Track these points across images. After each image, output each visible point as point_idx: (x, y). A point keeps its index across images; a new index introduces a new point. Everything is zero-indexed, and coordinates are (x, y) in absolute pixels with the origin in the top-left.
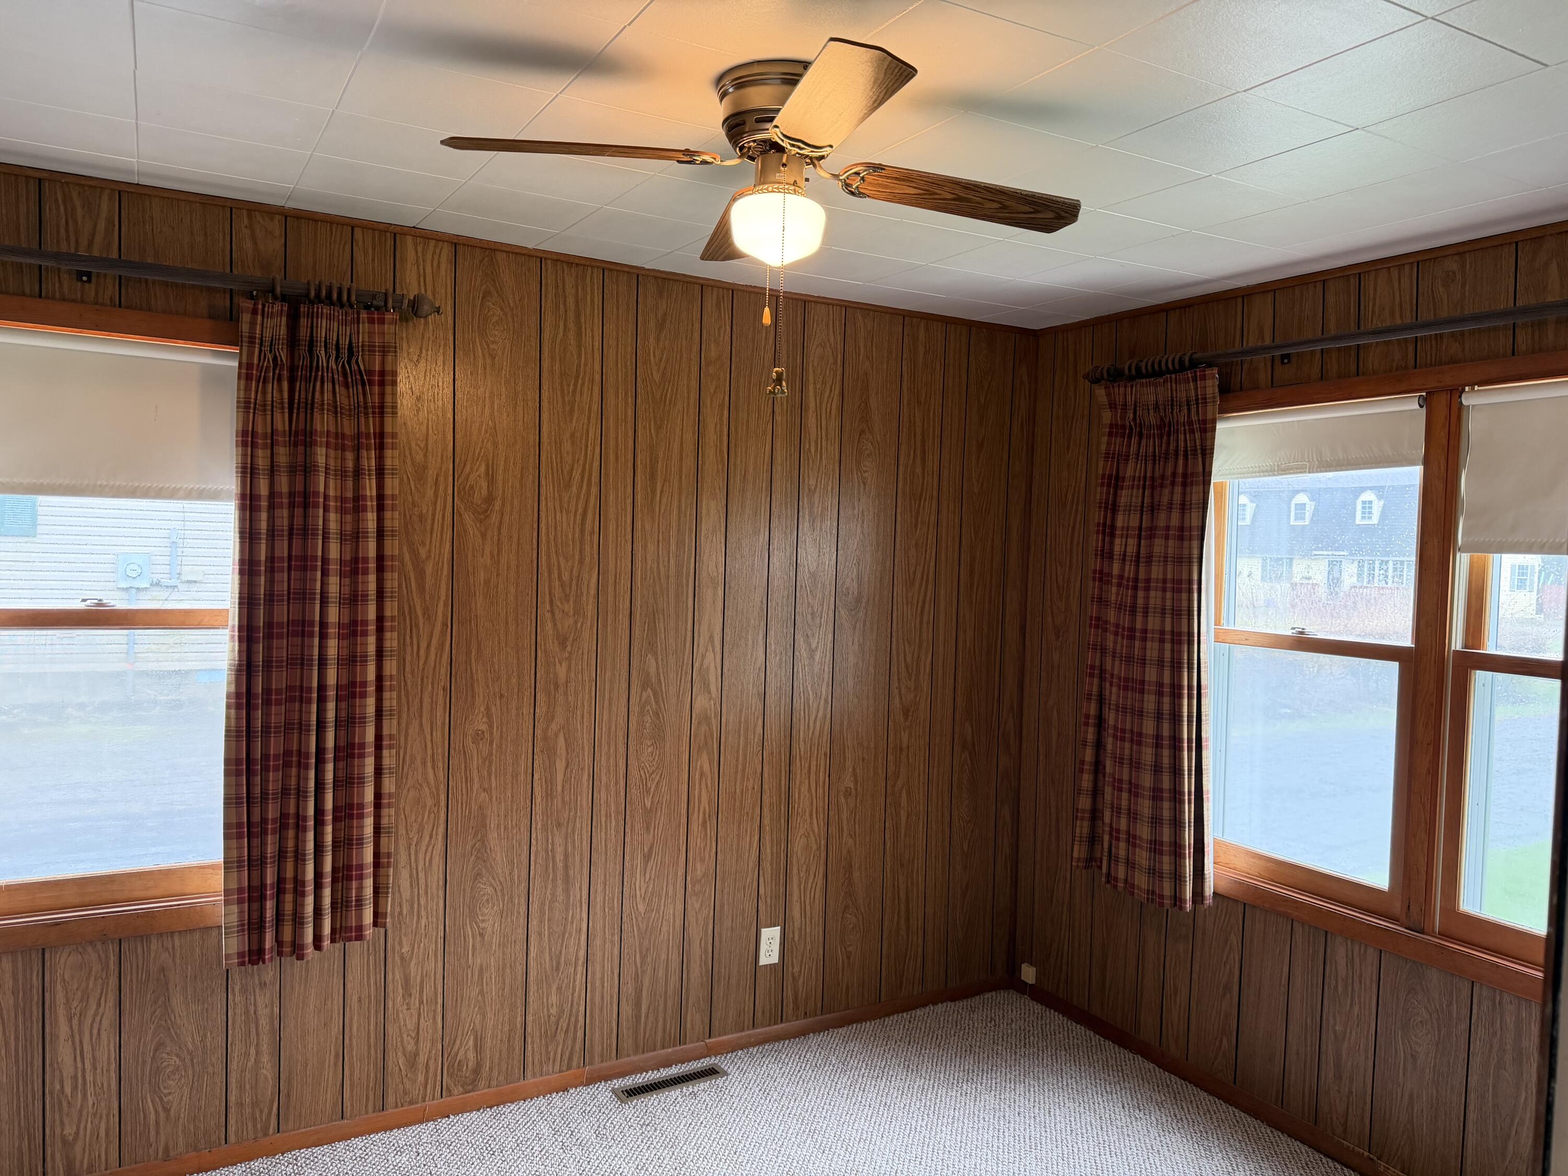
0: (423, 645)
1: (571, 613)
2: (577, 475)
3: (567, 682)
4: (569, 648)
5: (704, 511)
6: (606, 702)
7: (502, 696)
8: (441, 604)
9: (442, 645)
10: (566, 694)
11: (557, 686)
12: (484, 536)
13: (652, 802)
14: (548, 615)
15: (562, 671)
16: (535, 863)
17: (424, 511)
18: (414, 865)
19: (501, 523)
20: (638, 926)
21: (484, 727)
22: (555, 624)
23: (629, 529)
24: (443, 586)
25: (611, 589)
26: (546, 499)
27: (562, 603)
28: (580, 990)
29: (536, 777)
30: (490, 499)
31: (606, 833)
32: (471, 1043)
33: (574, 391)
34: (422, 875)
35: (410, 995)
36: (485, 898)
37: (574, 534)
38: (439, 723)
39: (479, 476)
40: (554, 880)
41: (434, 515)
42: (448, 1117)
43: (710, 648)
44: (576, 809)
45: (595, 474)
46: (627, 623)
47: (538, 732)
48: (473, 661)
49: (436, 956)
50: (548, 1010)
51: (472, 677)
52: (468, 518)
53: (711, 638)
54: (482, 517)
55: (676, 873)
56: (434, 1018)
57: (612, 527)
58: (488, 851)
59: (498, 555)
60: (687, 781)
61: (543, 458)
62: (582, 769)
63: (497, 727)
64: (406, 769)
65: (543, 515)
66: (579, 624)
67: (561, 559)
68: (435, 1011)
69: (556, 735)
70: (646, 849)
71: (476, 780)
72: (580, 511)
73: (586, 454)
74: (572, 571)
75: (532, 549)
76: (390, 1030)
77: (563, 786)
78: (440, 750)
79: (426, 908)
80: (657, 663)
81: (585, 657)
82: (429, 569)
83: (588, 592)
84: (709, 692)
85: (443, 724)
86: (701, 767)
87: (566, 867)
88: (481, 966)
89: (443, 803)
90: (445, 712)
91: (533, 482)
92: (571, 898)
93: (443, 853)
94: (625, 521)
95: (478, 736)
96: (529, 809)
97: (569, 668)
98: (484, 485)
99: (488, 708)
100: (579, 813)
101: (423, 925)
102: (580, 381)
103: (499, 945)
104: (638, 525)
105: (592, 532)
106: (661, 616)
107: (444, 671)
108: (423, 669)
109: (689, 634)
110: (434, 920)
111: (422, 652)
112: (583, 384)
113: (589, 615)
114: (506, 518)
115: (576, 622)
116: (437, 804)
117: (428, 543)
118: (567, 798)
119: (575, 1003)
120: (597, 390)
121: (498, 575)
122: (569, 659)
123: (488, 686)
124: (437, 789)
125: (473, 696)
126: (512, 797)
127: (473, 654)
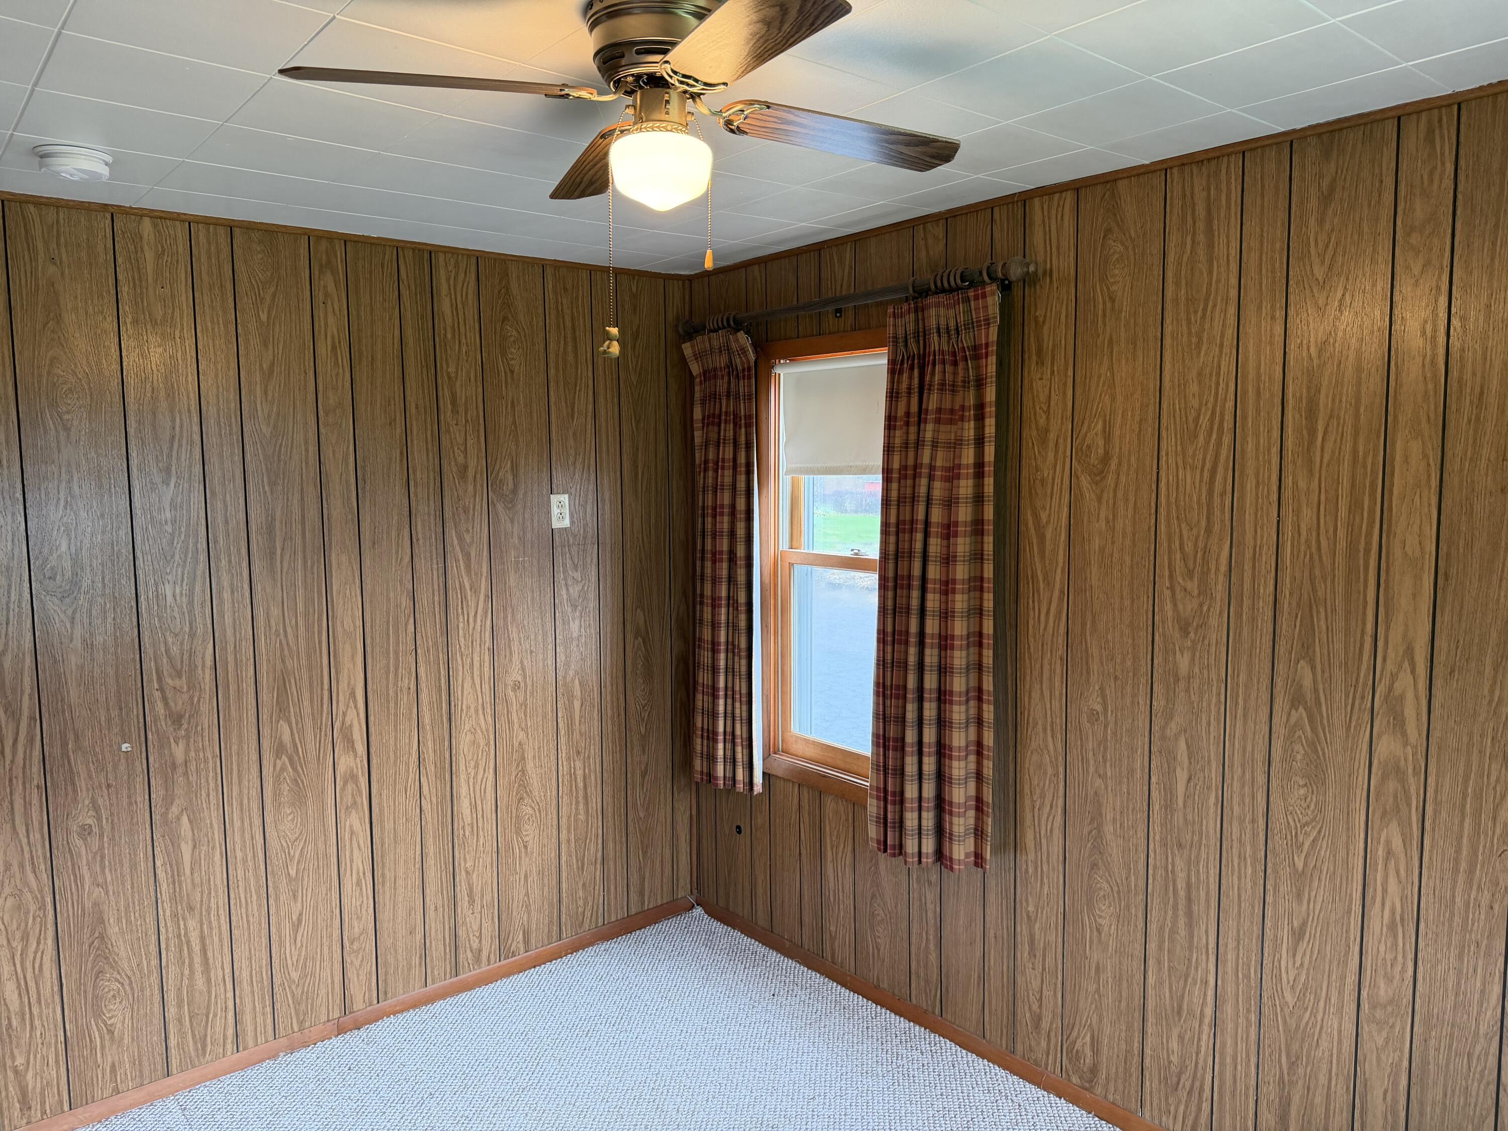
8: (1059, 571)
14: (1168, 593)
25: (1247, 567)
26: (1167, 454)
27: (1184, 579)
38: (1057, 693)
57: (1250, 485)
77: (1185, 801)
81: (1213, 649)
83: (1217, 569)
94: (1269, 478)
99: (1102, 689)
105: (1223, 494)
122: (1193, 649)
125: (1088, 673)
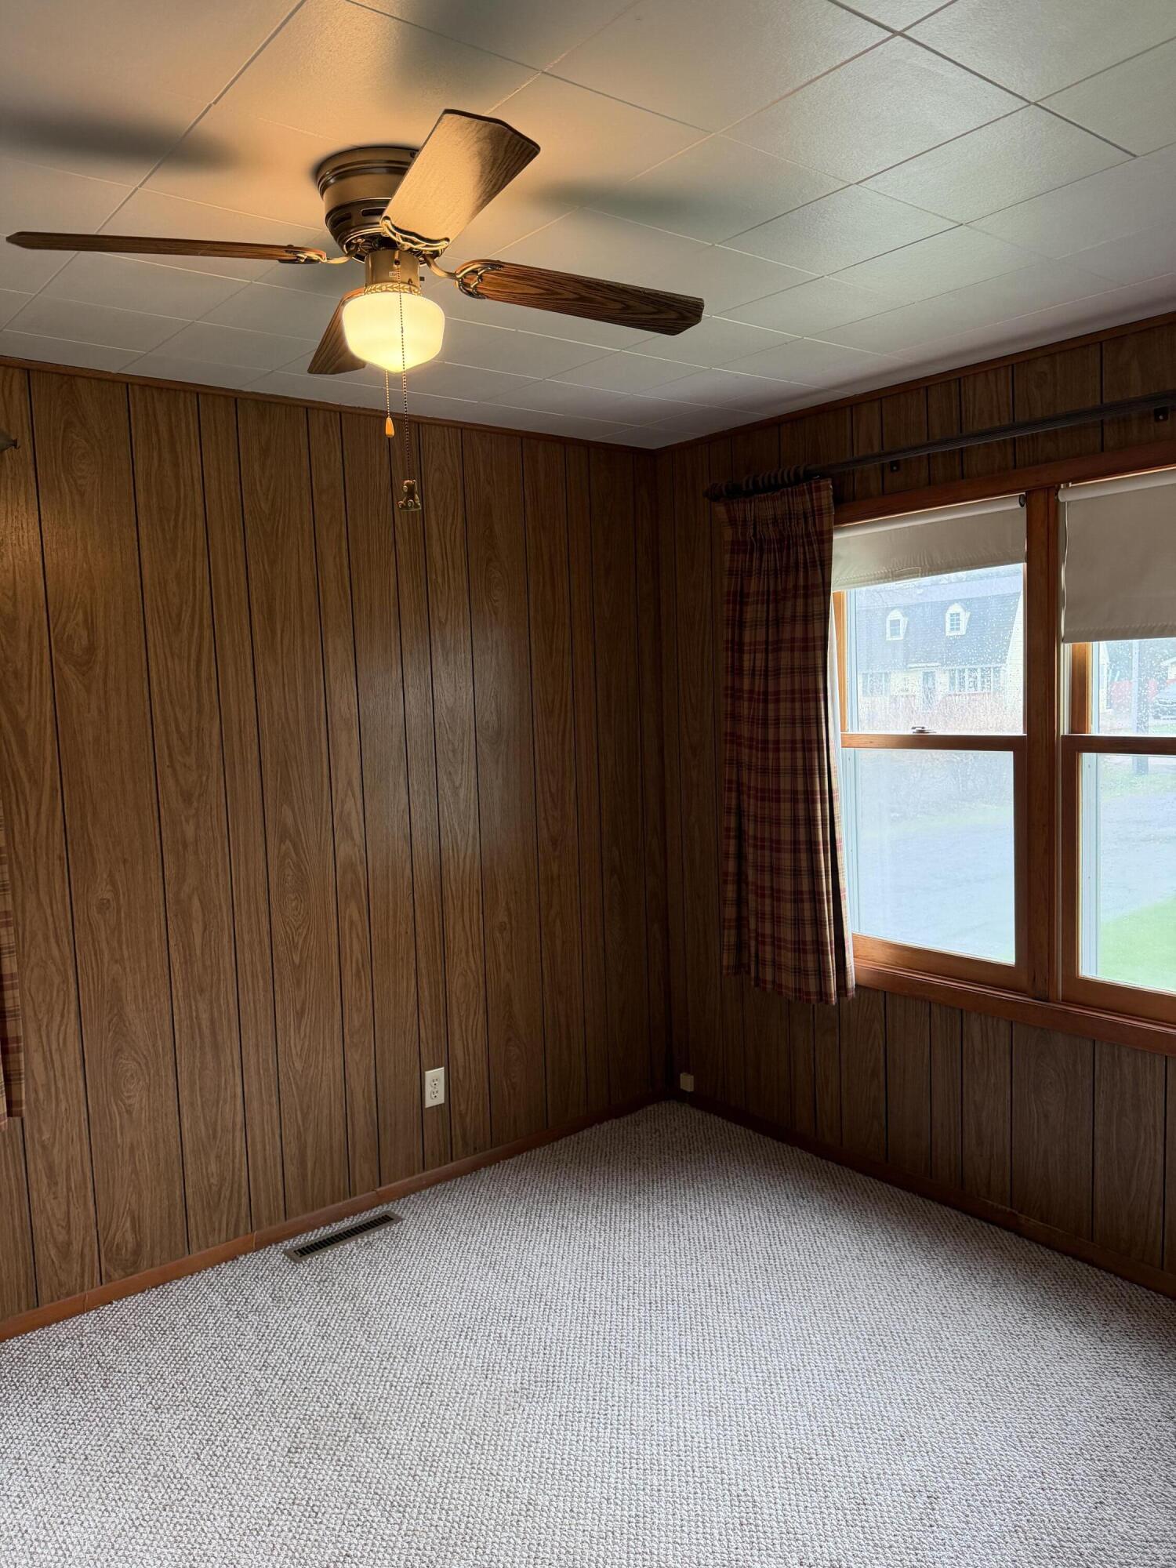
0: (32, 813)
1: (194, 767)
2: (186, 618)
3: (196, 841)
4: (195, 804)
5: (330, 650)
6: (242, 858)
7: (125, 861)
8: (48, 766)
9: (53, 811)
10: (196, 853)
11: (185, 846)
12: (88, 690)
13: (301, 959)
14: (169, 771)
15: (190, 830)
16: (180, 1031)
17: (19, 667)
18: (46, 1048)
19: (106, 675)
20: (296, 1083)
21: (108, 896)
22: (177, 781)
23: (250, 675)
24: (48, 747)
25: (236, 738)
26: (155, 645)
28: (241, 1155)
29: (172, 943)
30: (91, 649)
31: (254, 994)
32: (128, 1224)
33: (176, 526)
34: (56, 1057)
35: (56, 1184)
36: (129, 1074)
37: (189, 683)
38: (58, 895)
39: (77, 624)
40: (202, 1047)
41: (30, 670)
42: (111, 1303)
43: (350, 793)
44: (219, 973)
45: (207, 614)
46: (258, 774)
47: (170, 896)
48: (90, 826)
49: (81, 1139)
50: (209, 1181)
51: (90, 845)
52: (69, 672)
53: (350, 783)
54: (85, 668)
55: (333, 1026)
56: (85, 1204)
57: (231, 671)
58: (127, 1024)
59: (106, 709)
60: (336, 932)
61: (147, 602)
62: (222, 930)
63: (124, 894)
64: (26, 948)
65: (152, 663)
66: (204, 778)
67: (177, 709)
68: (85, 1196)
69: (190, 898)
70: (298, 1007)
71: (106, 953)
72: (194, 656)
73: (195, 595)
74: (190, 720)
75: (144, 702)
76: (37, 1222)
78: (62, 924)
79: (65, 1092)
80: (293, 812)
81: (214, 812)
82: (30, 731)
83: (211, 744)
84: (353, 839)
85: (64, 896)
86: (350, 916)
87: (214, 1034)
88: (132, 1144)
89: (72, 980)
90: (64, 882)
91: (139, 628)
92: (223, 1065)
93: (77, 1033)
94: (246, 666)
95: (103, 906)
96: (168, 977)
97: (197, 827)
98: (84, 633)
100: (222, 977)
101: (63, 1110)
102: (181, 516)
103: (149, 1120)
104: (260, 668)
105: (209, 679)
106: (294, 764)
107: (58, 839)
108: (35, 839)
109: (326, 780)
110: (75, 1102)
111: (32, 821)
112: (184, 519)
113: (215, 768)
114: (112, 669)
115: (200, 776)
116: (65, 981)
117: (26, 702)
118: (208, 963)
119: (236, 1170)
120: (200, 524)
121: (108, 731)
123: (108, 851)
124: (64, 964)
126: (148, 966)
127: (89, 818)
